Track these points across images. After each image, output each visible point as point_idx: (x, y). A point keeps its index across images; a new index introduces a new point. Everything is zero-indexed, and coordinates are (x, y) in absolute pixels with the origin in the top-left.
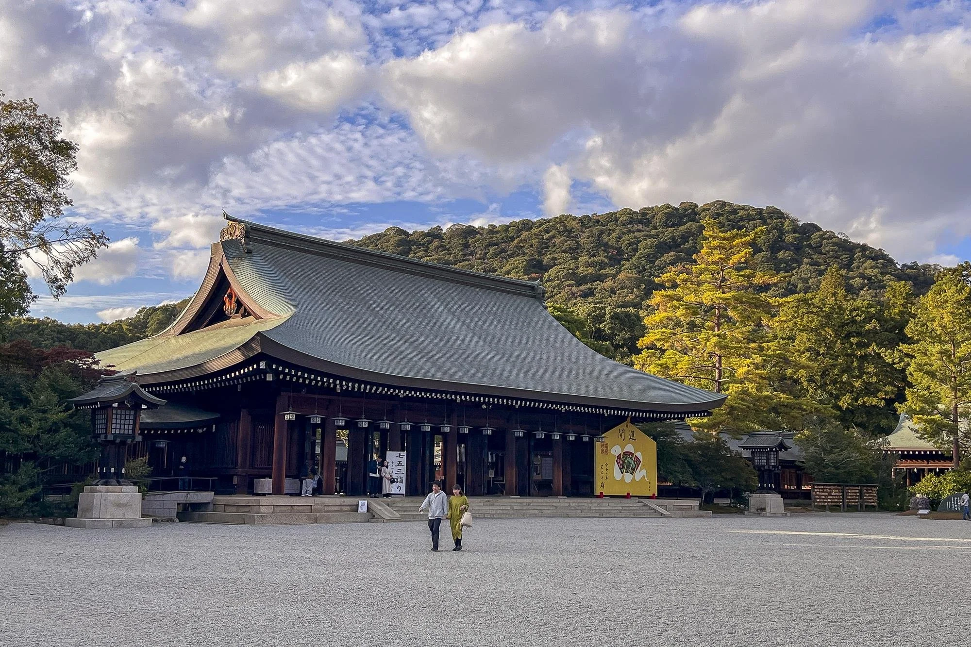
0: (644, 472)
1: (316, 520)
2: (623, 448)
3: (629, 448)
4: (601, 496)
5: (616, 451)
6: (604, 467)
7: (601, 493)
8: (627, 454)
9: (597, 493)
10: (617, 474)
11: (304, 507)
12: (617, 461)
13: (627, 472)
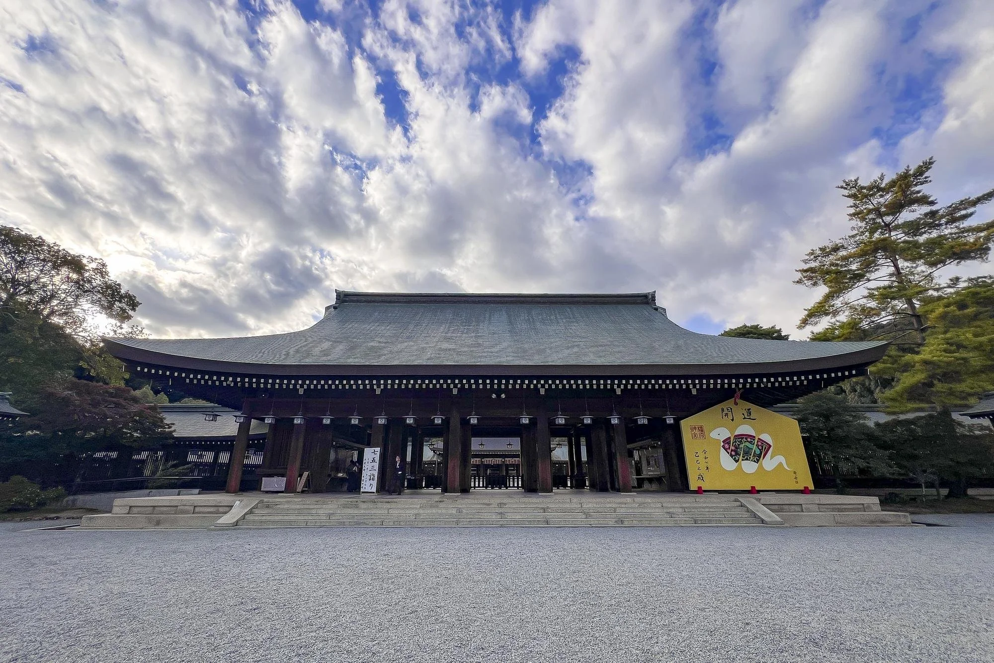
0: (780, 459)
1: (158, 523)
2: (731, 430)
3: (745, 429)
4: (700, 491)
5: (721, 433)
6: (702, 456)
7: (700, 488)
8: (741, 437)
9: (693, 486)
10: (726, 461)
11: (169, 508)
12: (723, 447)
13: (747, 459)
